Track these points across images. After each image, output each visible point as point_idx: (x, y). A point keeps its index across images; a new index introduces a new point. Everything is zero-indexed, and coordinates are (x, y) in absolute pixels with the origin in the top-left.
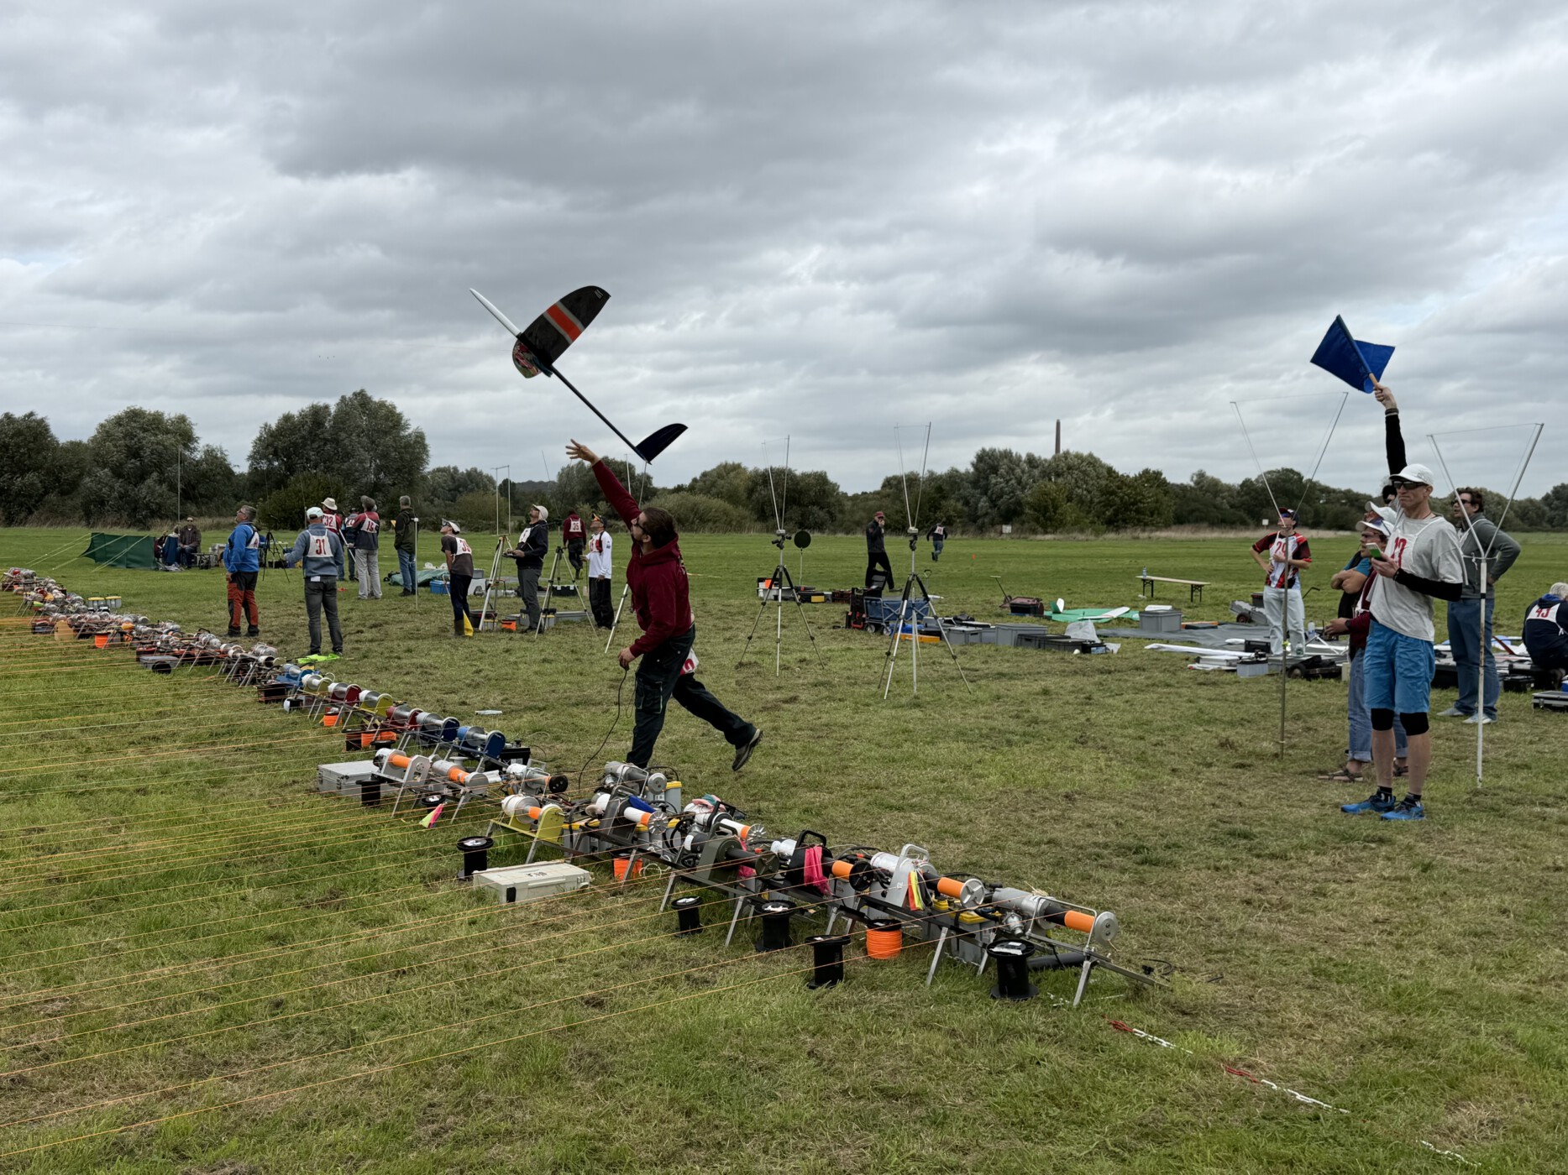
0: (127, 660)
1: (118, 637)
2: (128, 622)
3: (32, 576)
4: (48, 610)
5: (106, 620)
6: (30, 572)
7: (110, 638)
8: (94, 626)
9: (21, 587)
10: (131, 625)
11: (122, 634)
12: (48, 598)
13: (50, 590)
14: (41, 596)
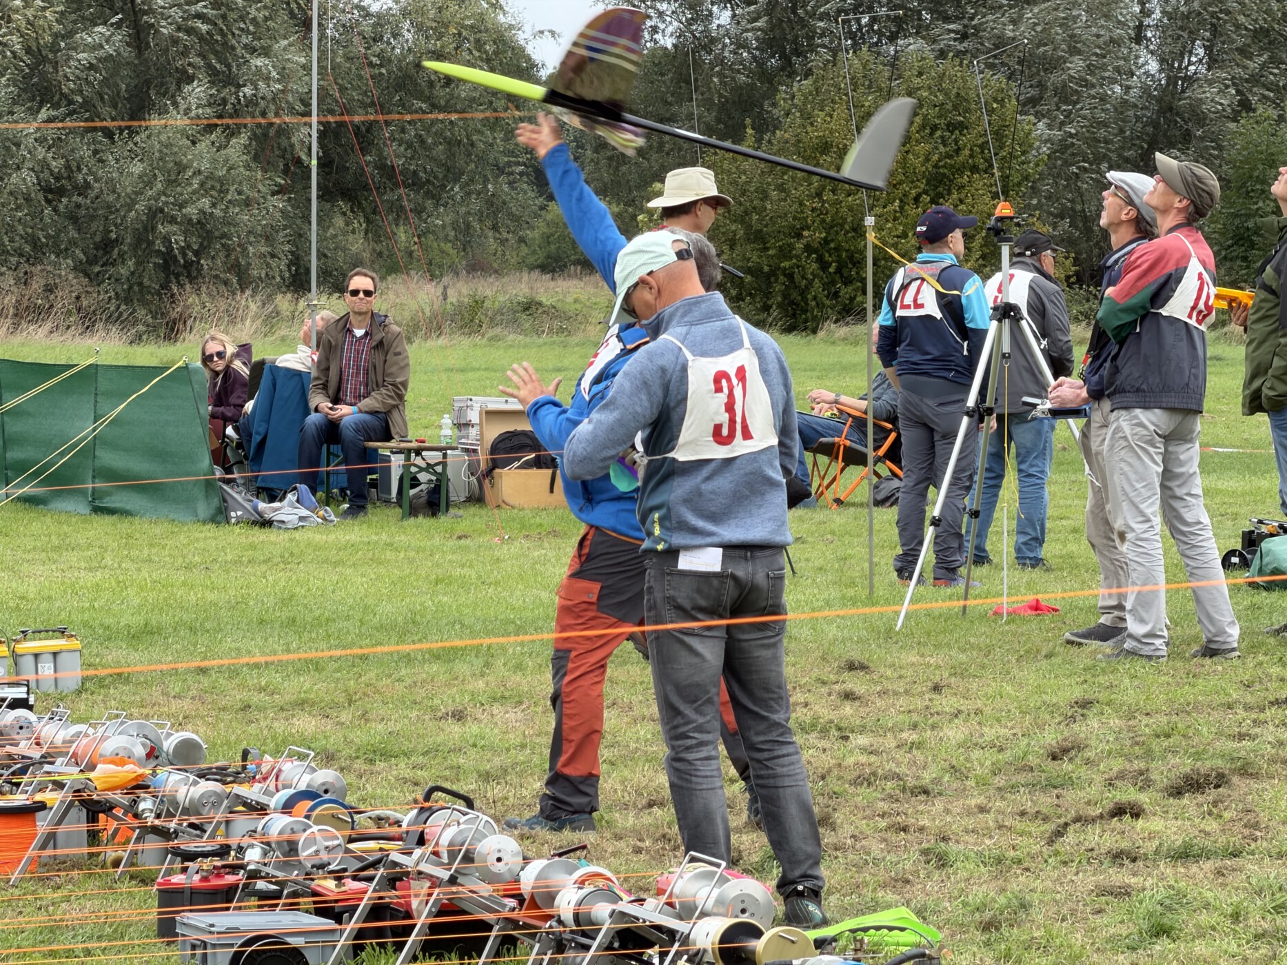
2: (119, 759)
7: (43, 824)
10: (130, 771)
11: (94, 809)
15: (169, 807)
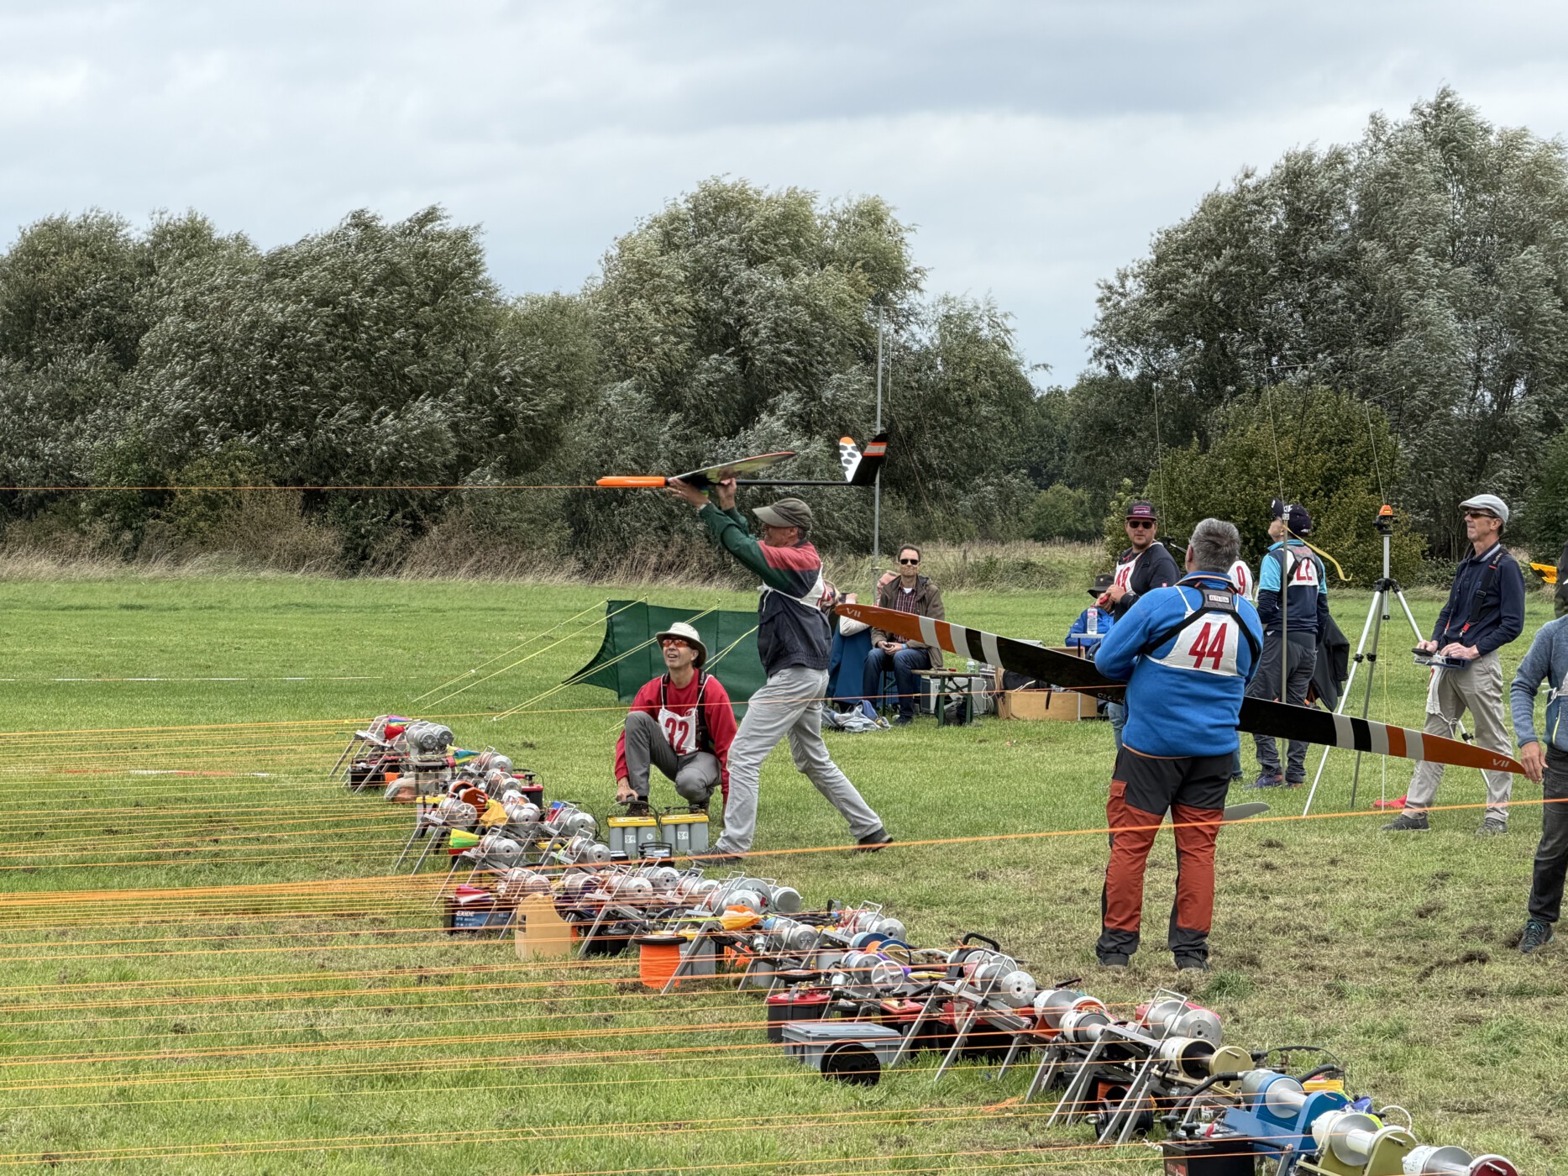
0: (740, 1036)
1: (709, 957)
2: (742, 906)
3: (441, 744)
4: (493, 857)
5: (670, 896)
6: (436, 729)
7: (684, 953)
8: (632, 912)
9: (408, 780)
10: (748, 915)
11: (721, 943)
12: (488, 818)
13: (495, 790)
14: (469, 809)
15: (776, 943)
